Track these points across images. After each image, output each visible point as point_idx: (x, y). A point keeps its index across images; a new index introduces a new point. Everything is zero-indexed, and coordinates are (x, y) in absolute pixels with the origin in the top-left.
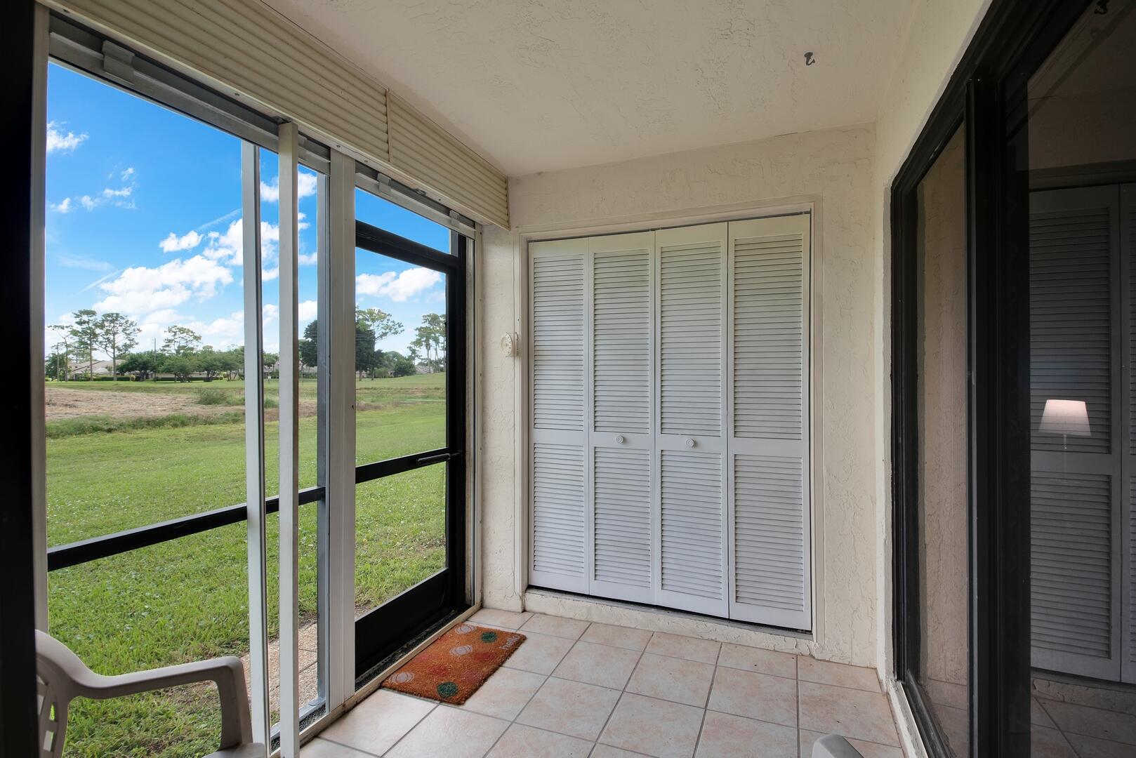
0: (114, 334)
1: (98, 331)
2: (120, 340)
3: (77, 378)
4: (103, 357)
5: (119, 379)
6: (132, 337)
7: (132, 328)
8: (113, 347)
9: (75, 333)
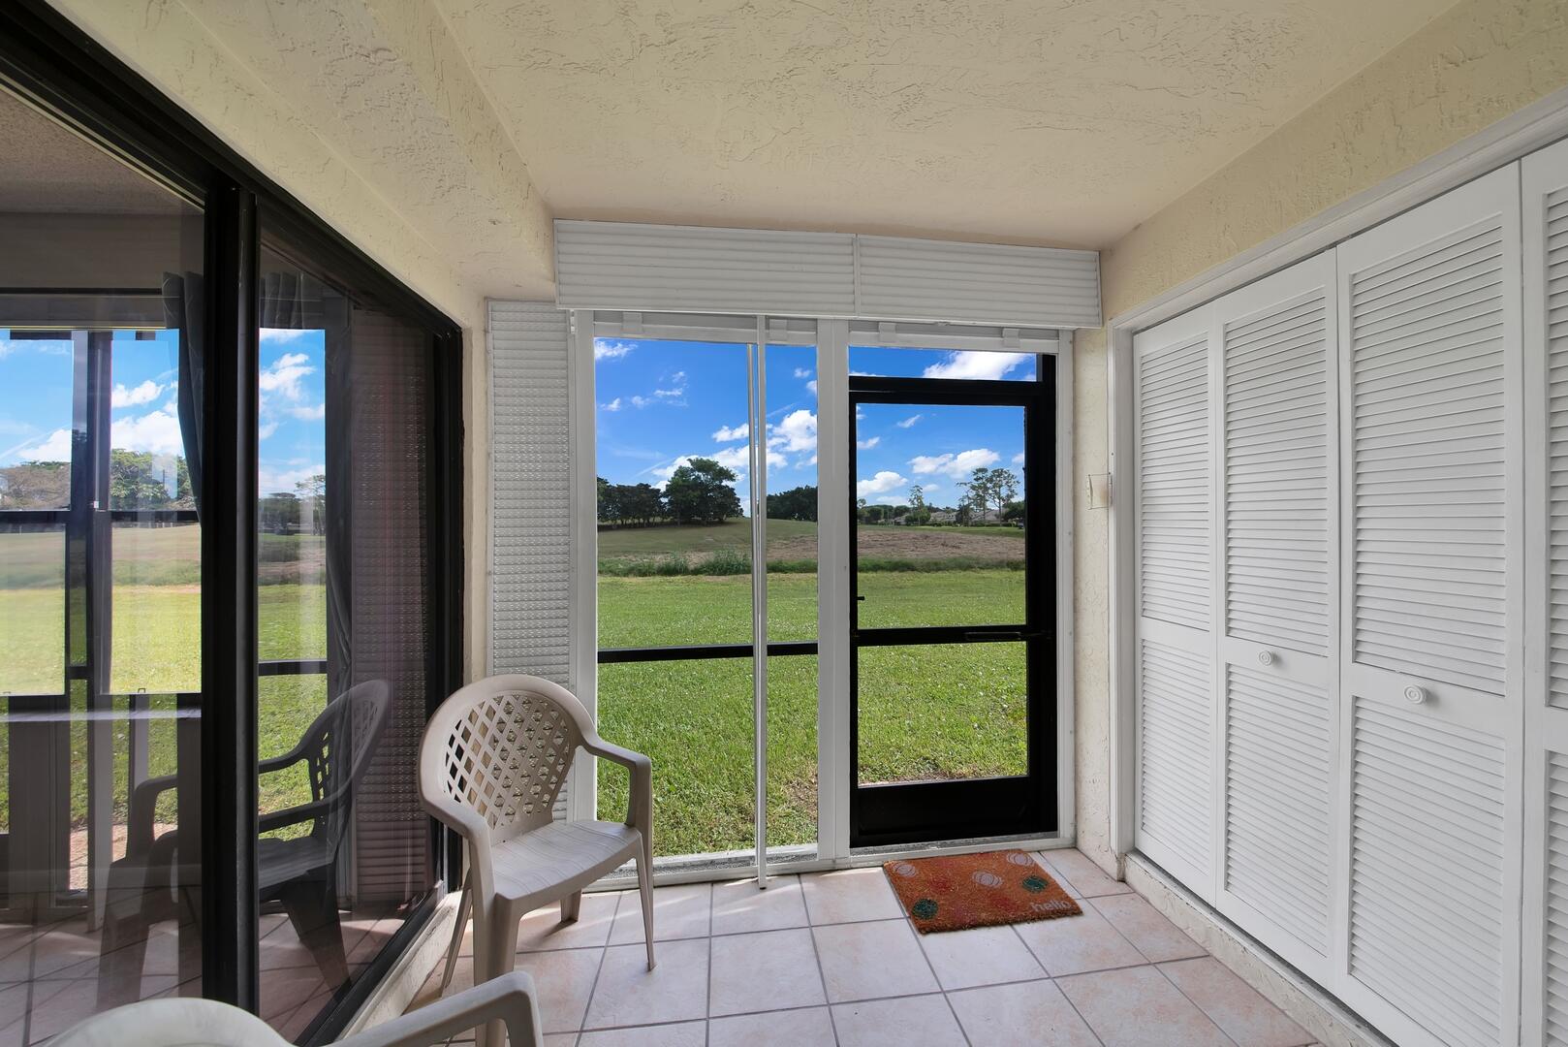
0: (1000, 487)
1: (989, 485)
2: (1004, 492)
3: (976, 525)
4: (993, 505)
5: (1005, 525)
6: (1012, 488)
7: (1013, 480)
8: (999, 498)
9: (973, 488)
